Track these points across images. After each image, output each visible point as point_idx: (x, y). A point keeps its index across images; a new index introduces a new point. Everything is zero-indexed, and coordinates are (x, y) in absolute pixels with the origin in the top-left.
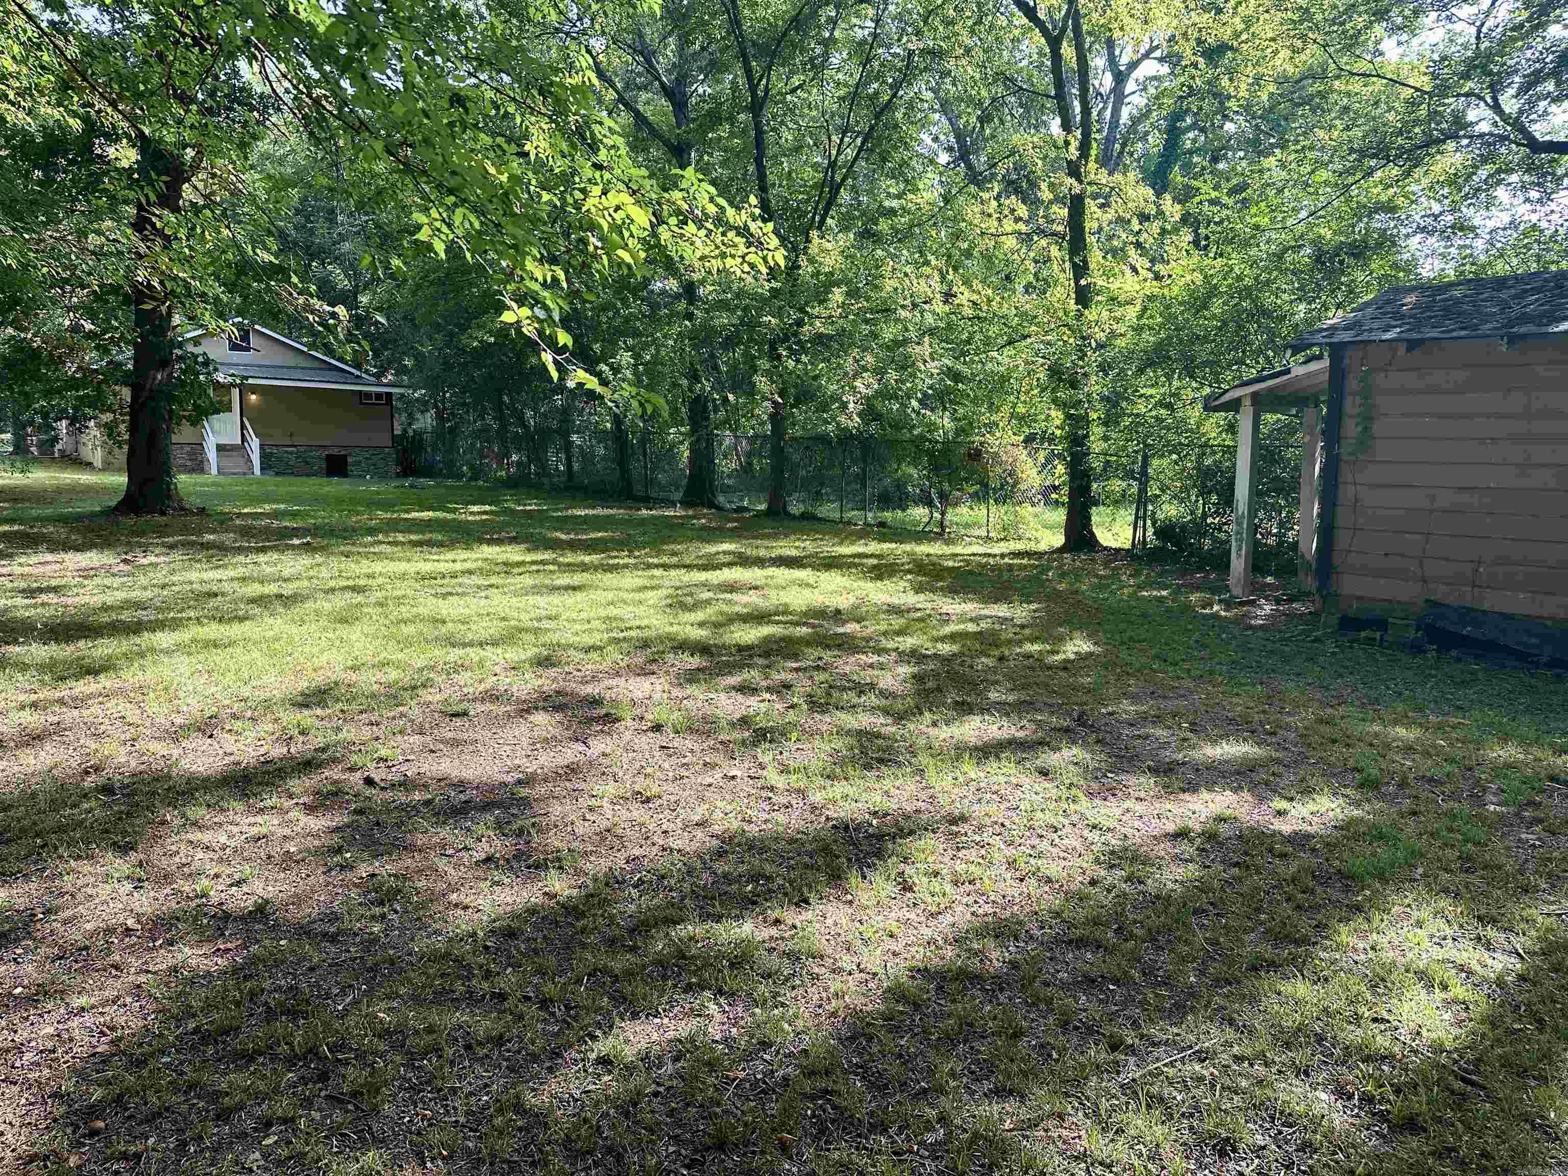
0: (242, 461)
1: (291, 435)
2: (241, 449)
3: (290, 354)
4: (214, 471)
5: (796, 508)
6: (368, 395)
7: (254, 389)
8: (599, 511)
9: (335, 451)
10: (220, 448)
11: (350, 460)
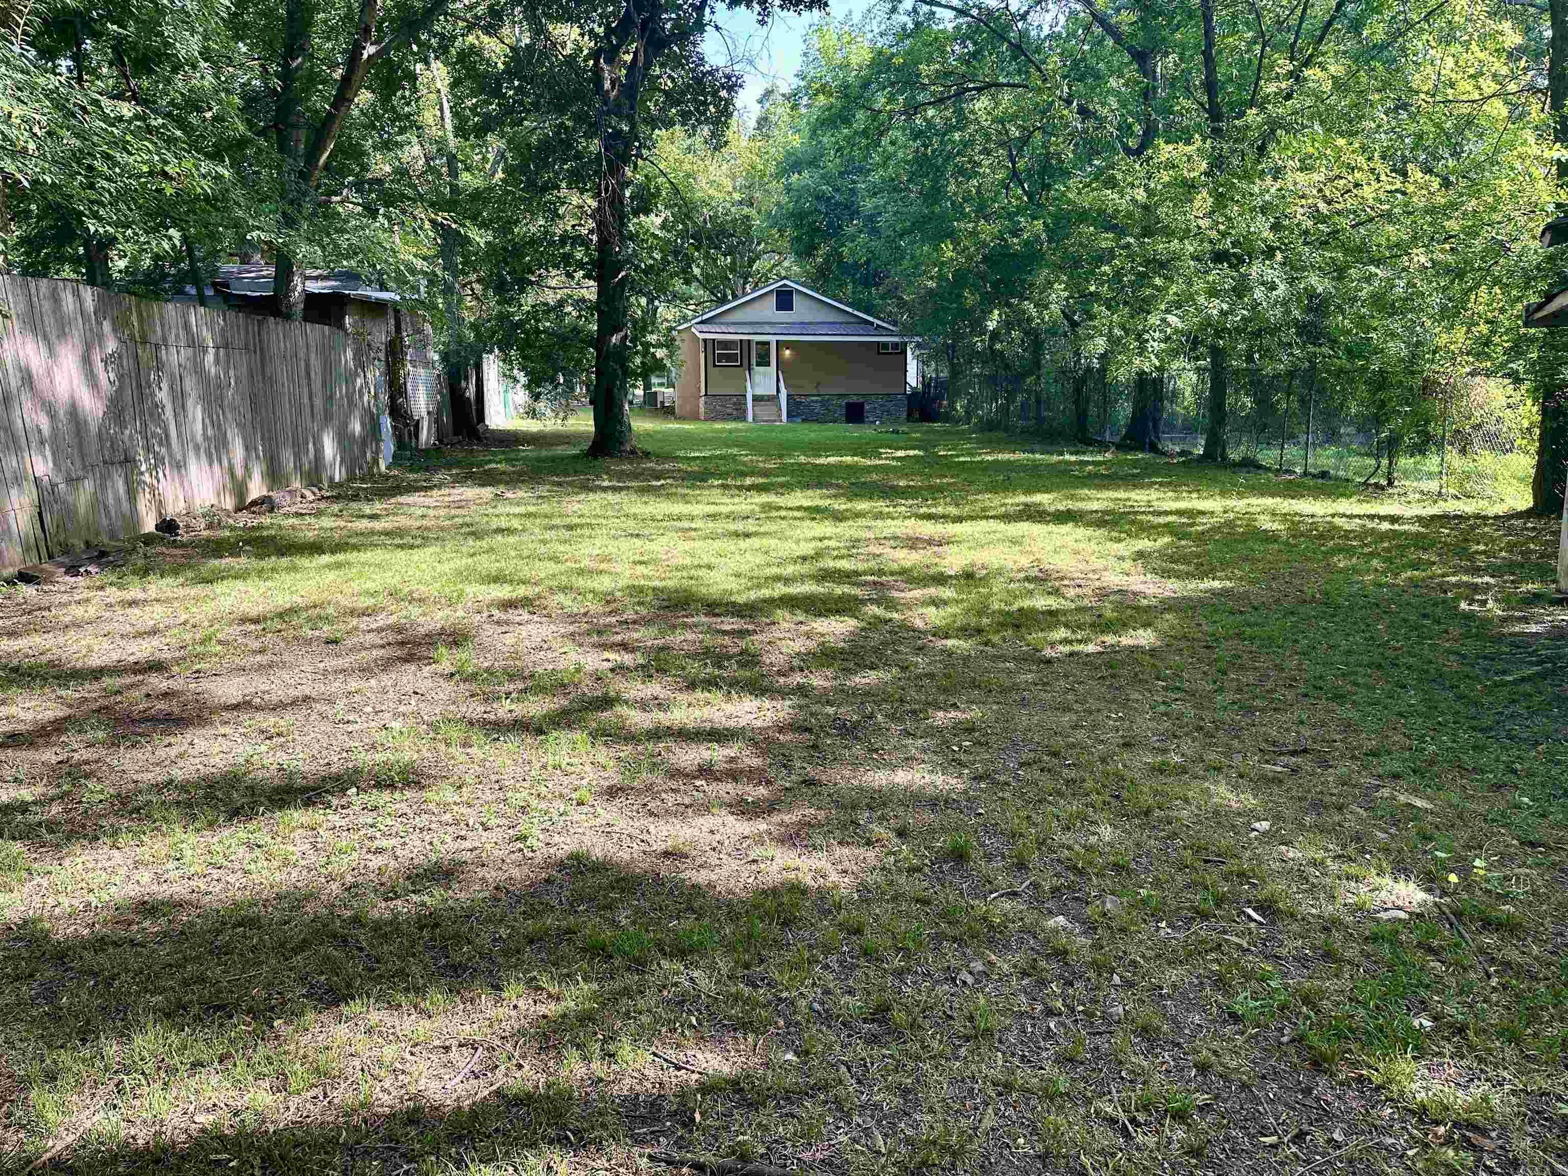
0: (775, 409)
1: (818, 384)
2: (774, 399)
3: (825, 310)
4: (750, 418)
5: (1234, 455)
6: (885, 345)
7: (788, 345)
8: (1019, 456)
9: (854, 399)
10: (756, 399)
11: (867, 407)
